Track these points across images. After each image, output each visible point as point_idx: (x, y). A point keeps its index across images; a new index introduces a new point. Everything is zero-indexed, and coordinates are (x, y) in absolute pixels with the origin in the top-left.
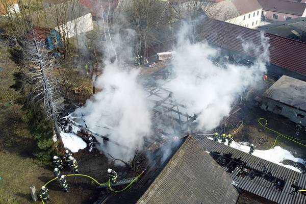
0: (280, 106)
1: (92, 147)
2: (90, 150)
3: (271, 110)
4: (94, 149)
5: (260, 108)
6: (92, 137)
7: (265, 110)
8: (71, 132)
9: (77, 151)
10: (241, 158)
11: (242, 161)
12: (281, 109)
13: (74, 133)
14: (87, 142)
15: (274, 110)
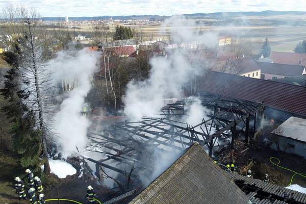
0: (292, 144)
1: (82, 173)
2: (80, 177)
3: (282, 149)
4: (84, 175)
5: (270, 148)
6: (84, 162)
7: (276, 149)
8: (60, 159)
9: (65, 177)
10: (255, 184)
11: (257, 187)
12: (293, 146)
13: (64, 159)
14: (77, 168)
15: (285, 149)
